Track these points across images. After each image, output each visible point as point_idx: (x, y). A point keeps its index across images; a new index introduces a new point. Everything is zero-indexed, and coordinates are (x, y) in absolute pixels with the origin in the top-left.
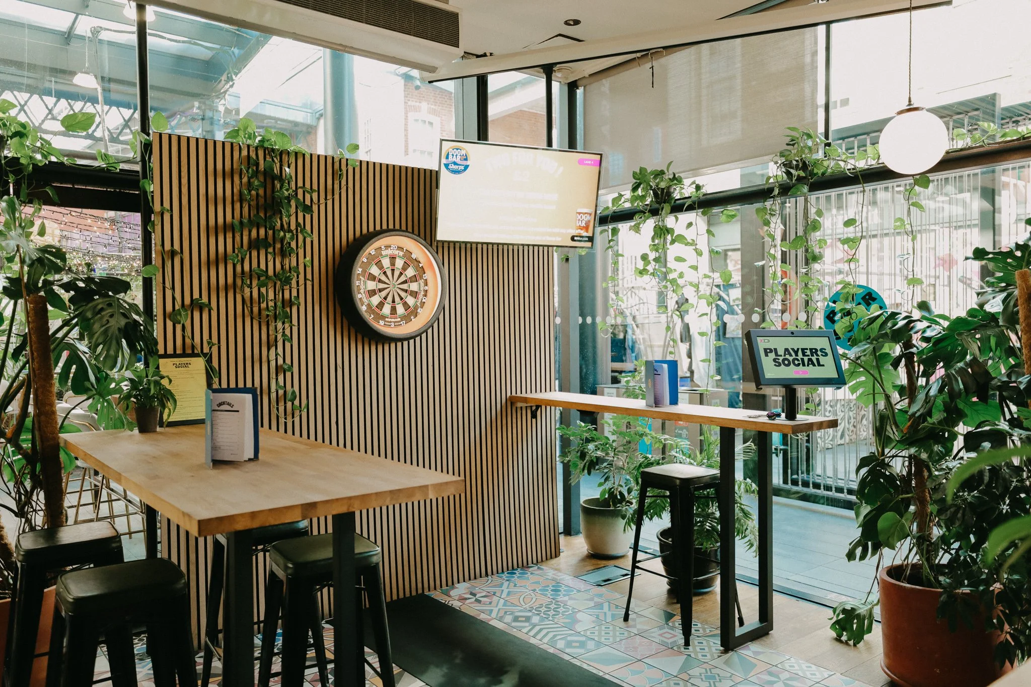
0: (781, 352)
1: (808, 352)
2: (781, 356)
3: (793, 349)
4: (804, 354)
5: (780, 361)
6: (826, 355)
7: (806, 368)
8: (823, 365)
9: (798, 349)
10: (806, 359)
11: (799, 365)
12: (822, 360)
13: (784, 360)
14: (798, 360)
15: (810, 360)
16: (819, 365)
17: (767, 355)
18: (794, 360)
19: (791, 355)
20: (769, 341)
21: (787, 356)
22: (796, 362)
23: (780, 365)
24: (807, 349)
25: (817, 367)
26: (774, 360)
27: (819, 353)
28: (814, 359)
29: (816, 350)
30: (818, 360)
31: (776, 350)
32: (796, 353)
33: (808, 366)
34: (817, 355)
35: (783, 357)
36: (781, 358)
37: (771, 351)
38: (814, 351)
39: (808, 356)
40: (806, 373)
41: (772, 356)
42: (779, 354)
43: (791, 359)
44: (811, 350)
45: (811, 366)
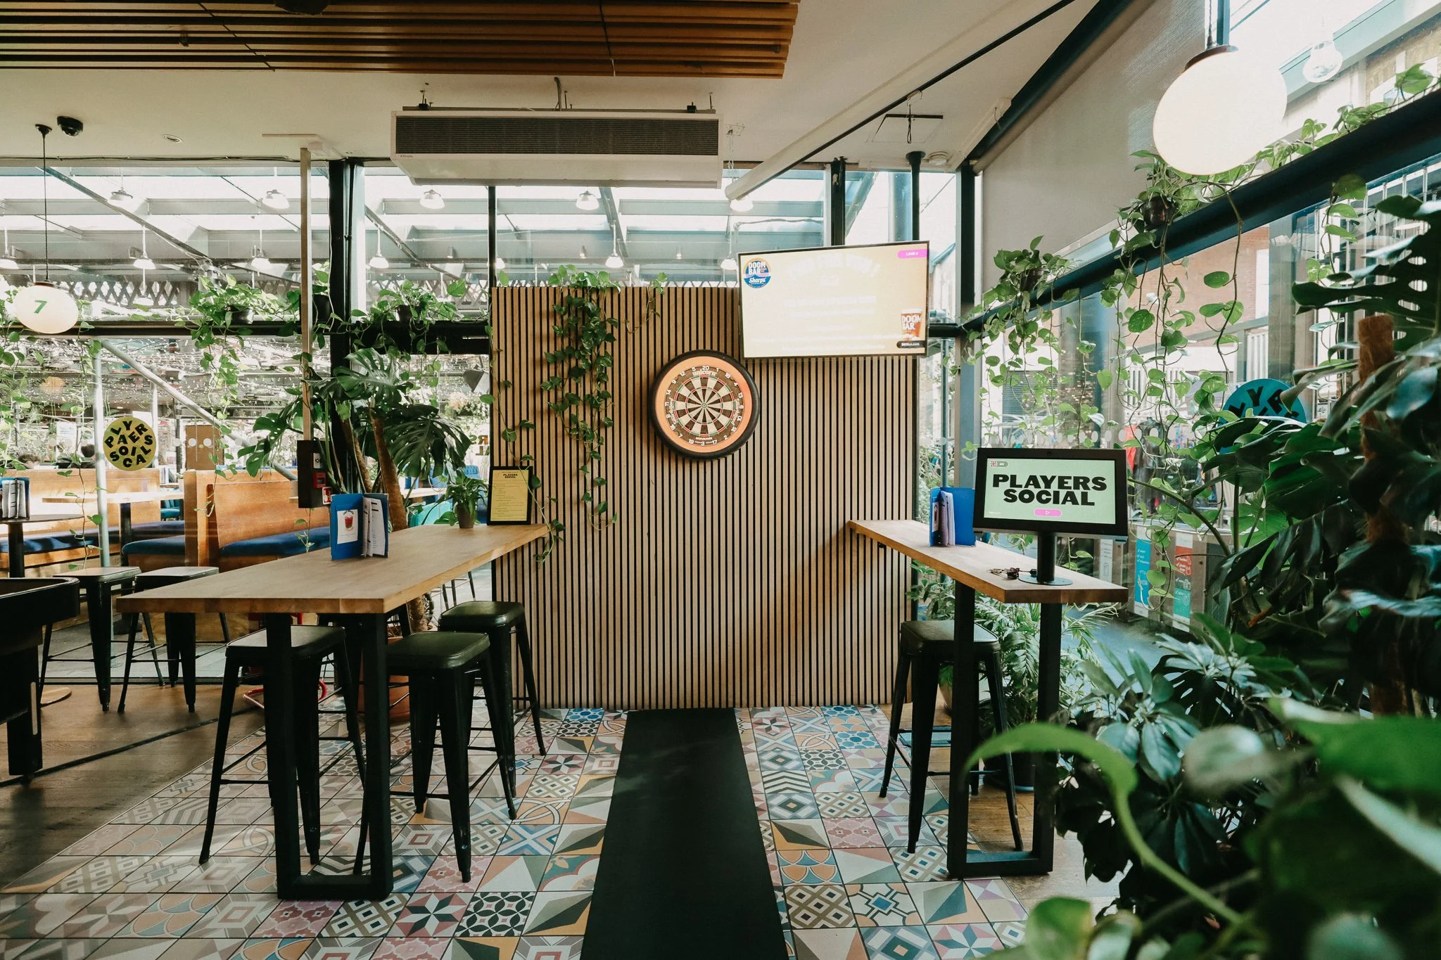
0: (1022, 480)
1: (1071, 483)
2: (1020, 486)
3: (1044, 478)
4: (1061, 485)
5: (1017, 494)
6: (1103, 487)
7: (1059, 507)
8: (1092, 504)
9: (1053, 478)
10: (1063, 493)
11: (1047, 501)
12: (1093, 495)
13: (1022, 494)
14: (1048, 494)
15: (1069, 494)
16: (1085, 502)
17: (996, 484)
18: (1040, 494)
19: (1037, 486)
20: (1006, 464)
21: (1031, 488)
22: (1044, 497)
23: (1014, 499)
24: (1070, 478)
25: (1080, 507)
26: (1007, 493)
27: (1091, 484)
28: (1078, 494)
29: (1086, 480)
30: (1084, 496)
31: (1014, 478)
32: (1048, 483)
33: (1064, 502)
34: (1086, 487)
35: (1023, 489)
36: (1019, 490)
37: (1005, 478)
38: (1081, 482)
39: (1070, 488)
40: (1058, 513)
41: (1006, 486)
42: (1018, 483)
43: (1036, 491)
44: (1076, 479)
45: (1069, 504)
